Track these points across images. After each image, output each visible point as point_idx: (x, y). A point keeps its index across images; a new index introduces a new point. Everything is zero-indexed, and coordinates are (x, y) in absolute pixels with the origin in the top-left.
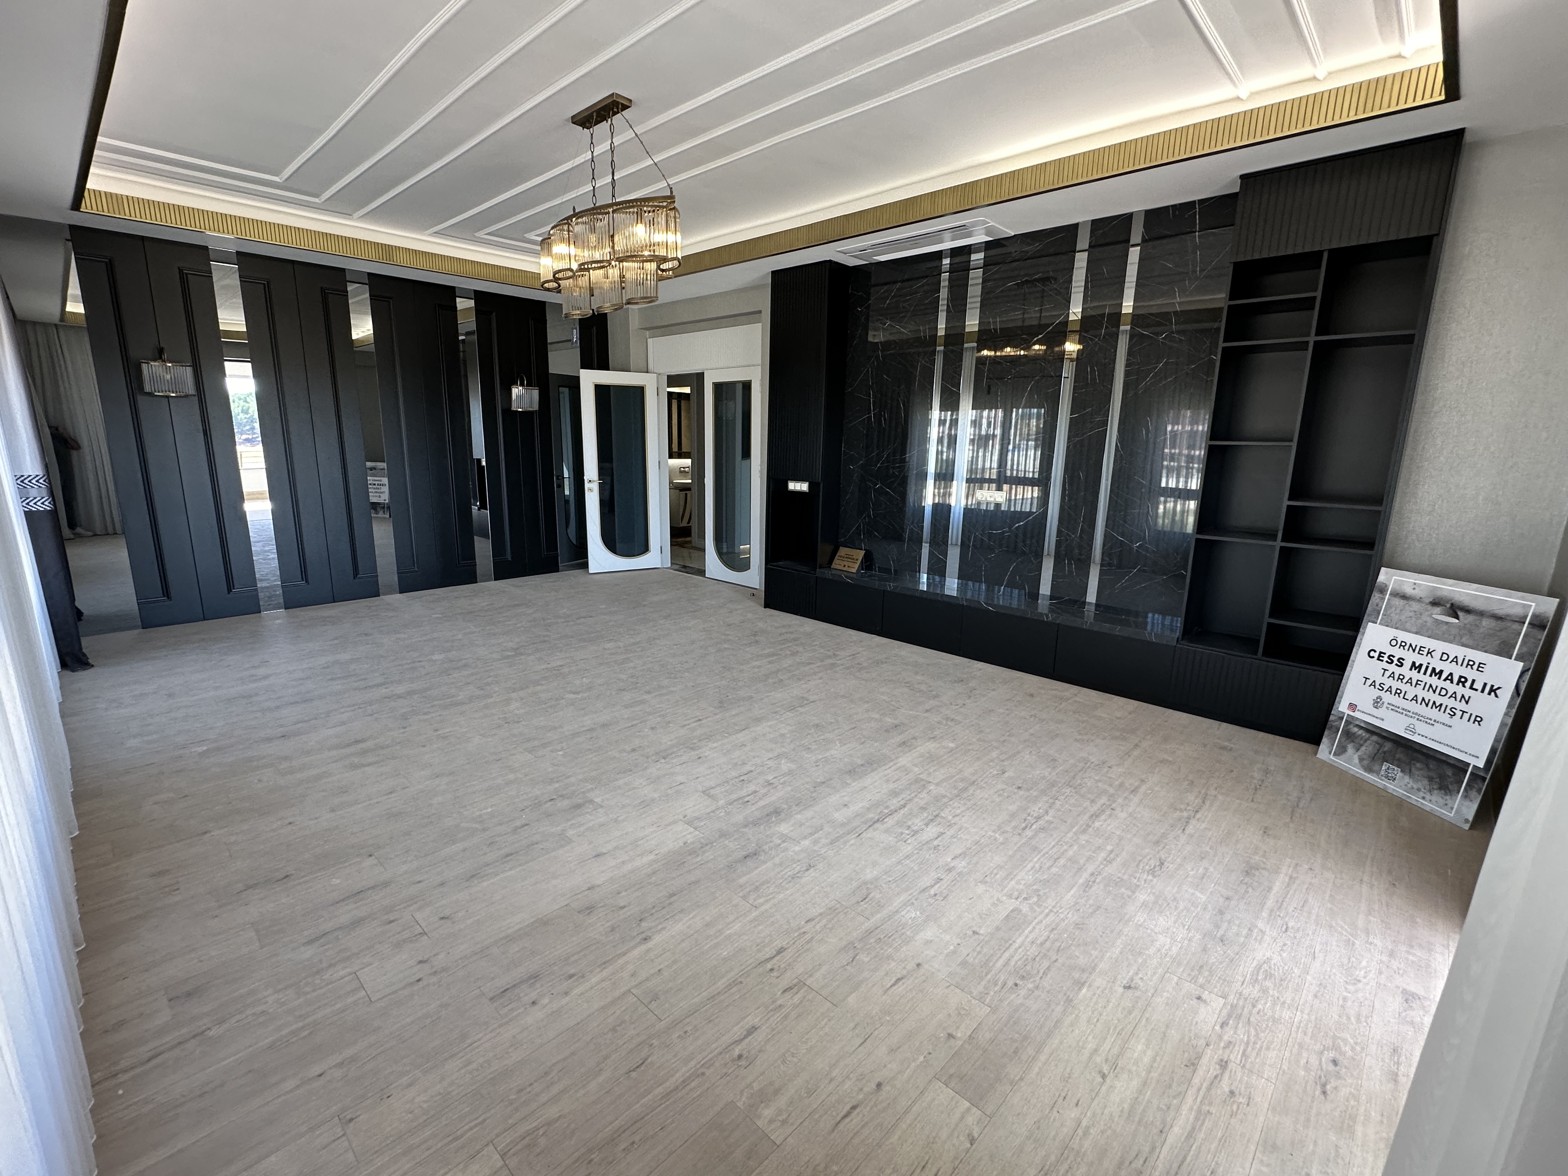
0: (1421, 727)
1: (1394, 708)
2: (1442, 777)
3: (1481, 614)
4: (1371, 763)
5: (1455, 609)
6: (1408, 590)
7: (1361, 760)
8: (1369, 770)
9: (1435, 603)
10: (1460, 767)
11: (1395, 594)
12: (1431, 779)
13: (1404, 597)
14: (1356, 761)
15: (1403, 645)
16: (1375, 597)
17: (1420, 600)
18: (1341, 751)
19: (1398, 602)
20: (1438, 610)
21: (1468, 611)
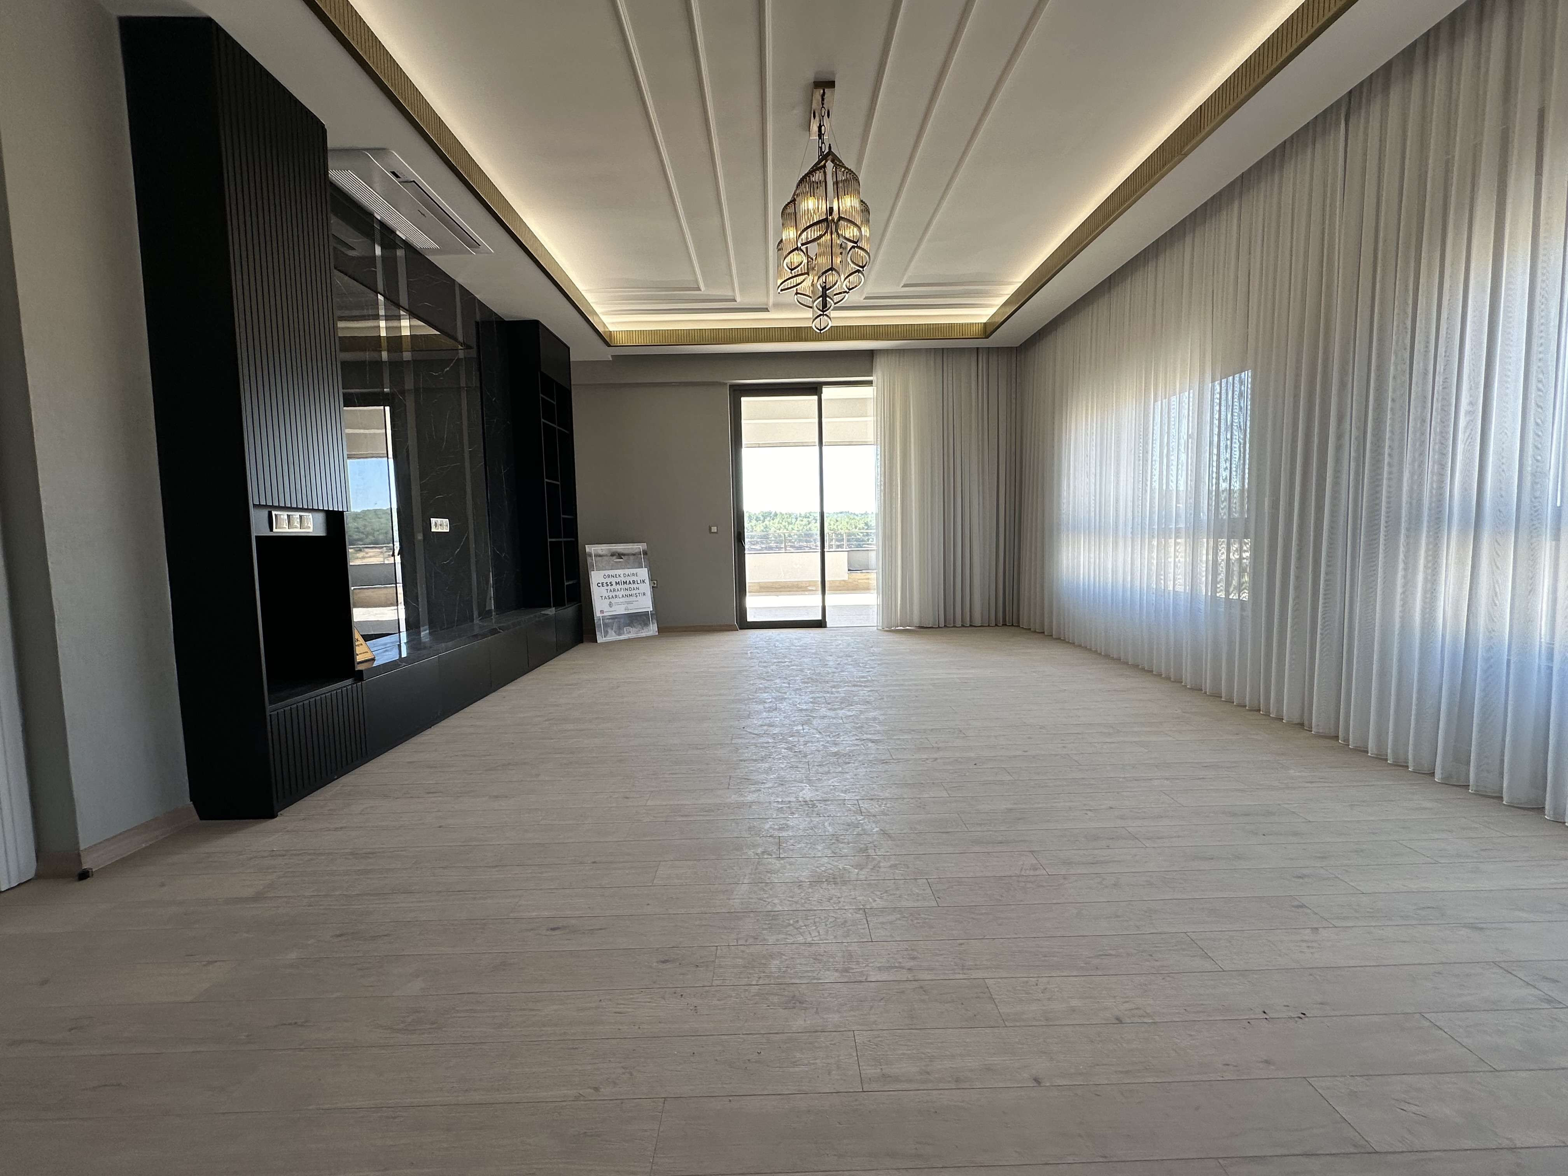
0: (630, 606)
1: (617, 604)
2: (643, 621)
3: (628, 555)
4: (619, 632)
5: (620, 555)
6: (600, 552)
7: (615, 632)
8: (620, 634)
9: (612, 555)
10: (646, 614)
11: (596, 556)
12: (640, 624)
13: (600, 556)
14: (614, 633)
15: (609, 576)
16: (589, 560)
17: (606, 555)
18: (606, 633)
19: (598, 559)
20: (615, 557)
21: (624, 555)
